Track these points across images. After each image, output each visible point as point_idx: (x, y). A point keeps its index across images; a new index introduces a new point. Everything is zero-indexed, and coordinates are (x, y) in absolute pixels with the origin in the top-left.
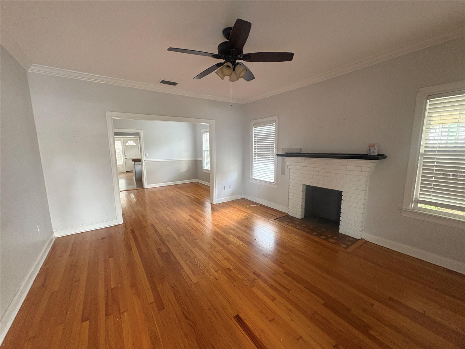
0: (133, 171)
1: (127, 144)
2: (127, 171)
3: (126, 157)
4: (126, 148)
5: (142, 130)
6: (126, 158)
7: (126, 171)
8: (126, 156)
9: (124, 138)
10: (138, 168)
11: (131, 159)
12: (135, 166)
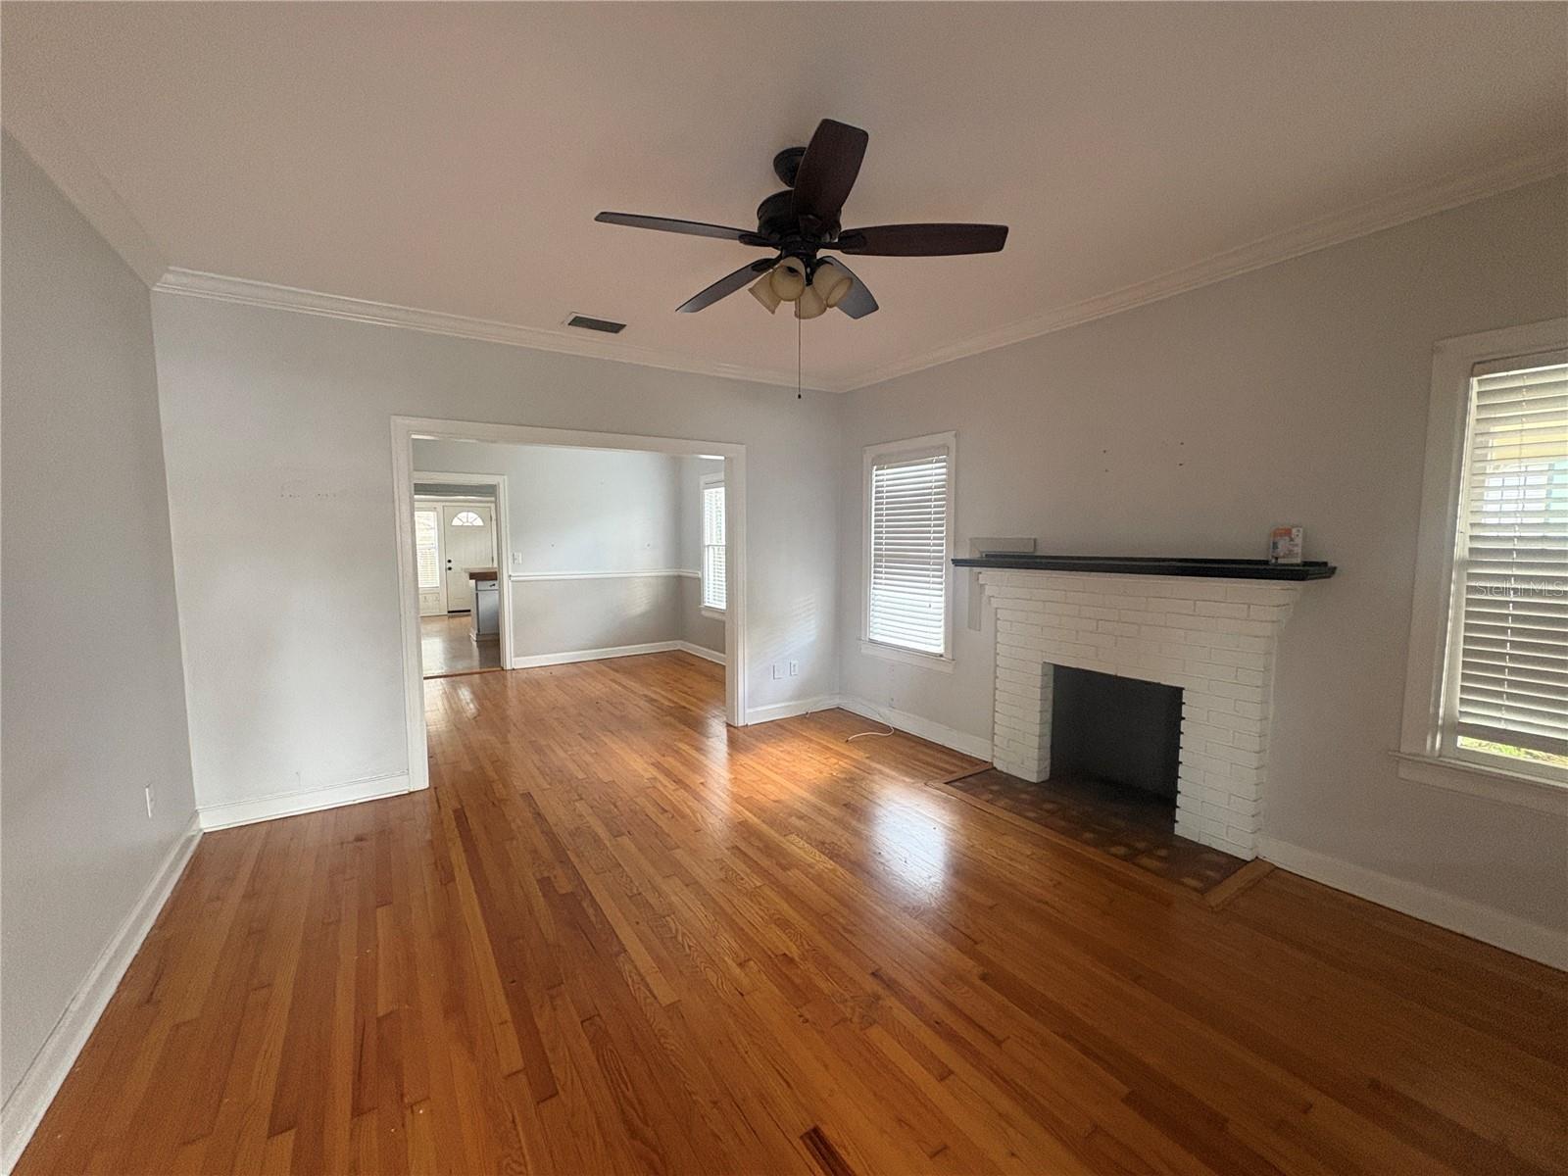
0: (469, 611)
1: (456, 522)
2: (450, 610)
3: (449, 565)
4: (449, 535)
5: (506, 477)
6: (450, 569)
7: (449, 612)
8: (449, 561)
9: (444, 504)
10: (487, 601)
11: (465, 570)
12: (477, 594)
